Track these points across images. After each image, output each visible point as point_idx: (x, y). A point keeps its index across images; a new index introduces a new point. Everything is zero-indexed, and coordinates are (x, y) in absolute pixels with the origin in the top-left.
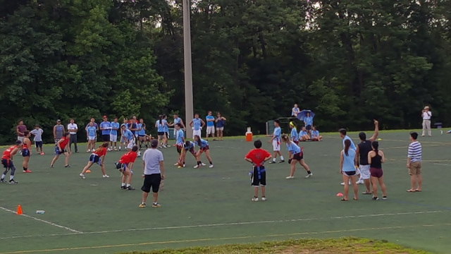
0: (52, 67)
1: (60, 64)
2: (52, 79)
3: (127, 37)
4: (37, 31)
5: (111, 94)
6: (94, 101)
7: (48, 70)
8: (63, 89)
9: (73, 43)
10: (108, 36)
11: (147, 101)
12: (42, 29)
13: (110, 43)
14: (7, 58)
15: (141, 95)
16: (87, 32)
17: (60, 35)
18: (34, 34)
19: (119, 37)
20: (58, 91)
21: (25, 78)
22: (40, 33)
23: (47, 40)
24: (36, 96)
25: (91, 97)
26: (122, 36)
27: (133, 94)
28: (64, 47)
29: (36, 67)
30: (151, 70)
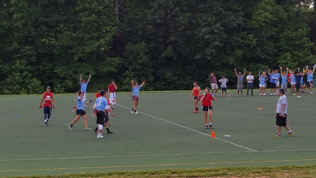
0: (236, 36)
1: (241, 34)
2: (236, 44)
3: (289, 15)
4: (226, 11)
5: (277, 55)
6: (265, 60)
7: (233, 38)
8: (243, 51)
9: (251, 19)
10: (276, 14)
11: (303, 61)
12: (229, 9)
13: (277, 19)
14: (205, 29)
15: (298, 56)
16: (261, 11)
17: (242, 13)
18: (224, 13)
19: (283, 15)
20: (240, 53)
21: (217, 43)
22: (228, 12)
23: (232, 17)
24: (225, 56)
25: (263, 57)
26: (285, 14)
27: (293, 56)
28: (244, 21)
29: (225, 36)
30: (305, 38)
